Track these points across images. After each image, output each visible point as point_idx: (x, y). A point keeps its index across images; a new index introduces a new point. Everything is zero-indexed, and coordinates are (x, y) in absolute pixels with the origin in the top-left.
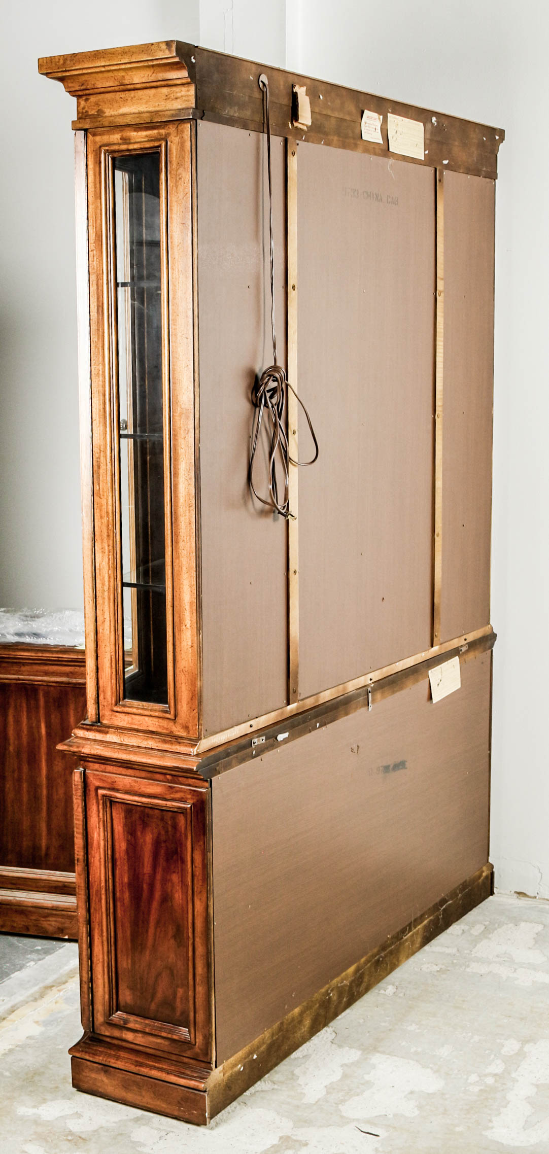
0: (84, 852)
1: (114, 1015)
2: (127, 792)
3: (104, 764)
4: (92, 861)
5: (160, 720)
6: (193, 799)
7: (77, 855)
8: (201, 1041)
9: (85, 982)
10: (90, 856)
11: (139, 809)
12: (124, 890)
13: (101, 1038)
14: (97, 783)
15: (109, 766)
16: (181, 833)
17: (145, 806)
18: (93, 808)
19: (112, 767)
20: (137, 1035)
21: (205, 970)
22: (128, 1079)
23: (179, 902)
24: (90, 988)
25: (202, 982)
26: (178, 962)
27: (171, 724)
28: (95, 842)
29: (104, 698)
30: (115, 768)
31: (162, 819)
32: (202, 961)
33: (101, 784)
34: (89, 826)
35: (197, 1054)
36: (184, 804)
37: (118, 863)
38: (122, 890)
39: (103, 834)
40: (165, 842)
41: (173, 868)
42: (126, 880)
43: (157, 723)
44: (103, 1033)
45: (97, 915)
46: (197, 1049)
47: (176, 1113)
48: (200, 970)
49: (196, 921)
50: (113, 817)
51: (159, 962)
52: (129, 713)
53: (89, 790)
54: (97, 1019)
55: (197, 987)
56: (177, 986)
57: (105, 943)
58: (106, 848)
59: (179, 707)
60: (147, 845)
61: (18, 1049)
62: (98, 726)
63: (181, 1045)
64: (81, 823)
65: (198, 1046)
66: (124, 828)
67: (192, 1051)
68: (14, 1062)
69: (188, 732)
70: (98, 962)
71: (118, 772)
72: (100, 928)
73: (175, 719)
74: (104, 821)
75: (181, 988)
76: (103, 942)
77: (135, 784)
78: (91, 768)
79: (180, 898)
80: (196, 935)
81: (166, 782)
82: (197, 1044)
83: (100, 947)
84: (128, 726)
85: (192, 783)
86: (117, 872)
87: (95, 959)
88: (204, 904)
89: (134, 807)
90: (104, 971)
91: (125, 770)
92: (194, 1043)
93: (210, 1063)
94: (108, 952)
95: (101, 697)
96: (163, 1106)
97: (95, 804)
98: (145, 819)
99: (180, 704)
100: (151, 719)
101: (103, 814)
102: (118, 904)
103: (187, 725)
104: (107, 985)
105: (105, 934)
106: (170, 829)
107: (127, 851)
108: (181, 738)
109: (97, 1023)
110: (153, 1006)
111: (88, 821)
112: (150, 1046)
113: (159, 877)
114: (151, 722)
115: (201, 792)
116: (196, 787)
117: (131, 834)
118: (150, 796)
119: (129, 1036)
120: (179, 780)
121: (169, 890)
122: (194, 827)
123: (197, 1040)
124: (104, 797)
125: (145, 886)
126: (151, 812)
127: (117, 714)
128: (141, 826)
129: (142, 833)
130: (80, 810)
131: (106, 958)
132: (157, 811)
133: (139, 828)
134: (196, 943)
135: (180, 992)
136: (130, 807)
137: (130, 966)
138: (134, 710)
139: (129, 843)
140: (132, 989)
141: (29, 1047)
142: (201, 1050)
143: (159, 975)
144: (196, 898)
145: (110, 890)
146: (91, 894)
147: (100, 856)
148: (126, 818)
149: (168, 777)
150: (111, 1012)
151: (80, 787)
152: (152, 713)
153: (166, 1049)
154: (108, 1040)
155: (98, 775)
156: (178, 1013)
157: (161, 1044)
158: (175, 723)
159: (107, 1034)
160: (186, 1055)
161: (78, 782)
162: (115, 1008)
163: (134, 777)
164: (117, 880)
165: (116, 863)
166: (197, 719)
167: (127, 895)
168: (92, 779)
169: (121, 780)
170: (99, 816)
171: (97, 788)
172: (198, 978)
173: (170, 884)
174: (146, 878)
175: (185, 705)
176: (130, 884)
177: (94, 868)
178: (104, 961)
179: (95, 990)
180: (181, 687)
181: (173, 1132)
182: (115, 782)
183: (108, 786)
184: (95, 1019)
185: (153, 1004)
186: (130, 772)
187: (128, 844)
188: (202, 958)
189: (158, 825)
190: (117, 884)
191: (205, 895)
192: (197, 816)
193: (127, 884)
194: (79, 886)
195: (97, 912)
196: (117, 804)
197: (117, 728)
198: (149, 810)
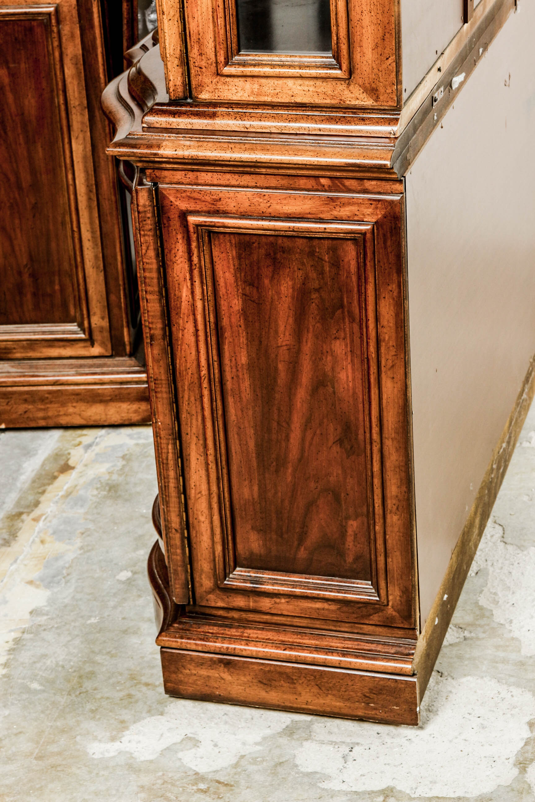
0: (163, 323)
1: (231, 576)
2: (243, 216)
3: (193, 171)
4: (180, 336)
5: (319, 83)
6: (377, 215)
7: (150, 328)
8: (398, 598)
9: (176, 530)
10: (174, 329)
11: (264, 240)
12: (240, 374)
13: (208, 611)
14: (183, 205)
15: (203, 174)
16: (349, 272)
17: (277, 235)
18: (180, 248)
19: (209, 174)
20: (278, 600)
21: (404, 489)
22: (269, 671)
23: (348, 385)
24: (185, 538)
25: (397, 509)
26: (348, 481)
27: (341, 87)
28: (185, 306)
29: (201, 54)
30: (219, 176)
31: (311, 254)
32: (397, 476)
33: (191, 206)
34: (170, 279)
35: (392, 619)
36: (360, 225)
37: (227, 334)
38: (238, 376)
39: (201, 290)
40: (317, 290)
41: (335, 332)
42: (244, 359)
43: (311, 89)
44: (213, 604)
45: (194, 421)
46: (390, 611)
47: (360, 713)
48: (393, 489)
49: (385, 414)
50: (215, 259)
51: (312, 485)
52: (253, 77)
53: (169, 219)
54: (201, 585)
55: (389, 516)
56: (347, 518)
57: (212, 466)
58: (207, 312)
59: (357, 56)
60: (284, 299)
61: (26, 636)
62: (191, 105)
63: (359, 608)
64: (155, 275)
65: (393, 607)
66: (235, 276)
67: (380, 614)
68: (34, 662)
69: (377, 99)
70: (199, 495)
71: (221, 182)
72: (201, 442)
73: (350, 78)
74: (200, 267)
75: (355, 519)
76: (207, 464)
77: (261, 200)
78: (167, 180)
79: (350, 379)
80: (385, 435)
81: (317, 190)
82: (390, 604)
83: (203, 473)
84: (251, 98)
85: (370, 188)
86: (227, 348)
87: (192, 493)
88: (399, 385)
89: (255, 238)
90: (210, 508)
91: (236, 177)
92: (385, 602)
93: (414, 629)
94: (218, 478)
95: (194, 53)
96: (338, 704)
97: (180, 241)
98: (278, 256)
99: (359, 49)
100: (300, 81)
101: (199, 257)
102: (230, 400)
103: (373, 85)
104: (218, 531)
105: (211, 451)
106: (327, 269)
107: (244, 312)
108: (364, 109)
109: (199, 591)
110: (302, 554)
111: (169, 271)
112: (302, 615)
113: (307, 347)
114: (299, 88)
115: (391, 202)
116: (379, 193)
117: (251, 284)
118: (289, 218)
119: (266, 604)
120: (344, 185)
121: (328, 368)
122: (379, 262)
123: (390, 598)
124: (199, 228)
125: (281, 367)
126: (287, 243)
127: (228, 79)
128: (271, 269)
129: (272, 279)
130: (151, 253)
131: (214, 488)
132: (300, 242)
133: (266, 272)
134: (385, 448)
135: (353, 525)
136: (247, 238)
137: (256, 495)
138: (267, 70)
139: (246, 298)
140: (261, 530)
141: (45, 630)
142: (398, 611)
143: (310, 505)
144: (383, 376)
145: (217, 380)
146: (180, 389)
147: (196, 326)
148: (239, 257)
149: (323, 181)
150: (227, 571)
151: (149, 215)
152: (304, 72)
153: (333, 616)
154: (221, 613)
155: (185, 191)
156: (350, 559)
157: (323, 609)
158: (349, 84)
159: (220, 604)
160: (371, 622)
161: (144, 206)
162: (232, 564)
163: (256, 187)
164: (227, 361)
165: (222, 335)
166: (394, 73)
167: (246, 384)
168: (172, 199)
169: (232, 195)
170: (190, 260)
171: (183, 215)
172: (390, 503)
173: (329, 358)
174: (283, 354)
175: (370, 50)
176: (251, 367)
177: (185, 347)
178: (210, 494)
179: (194, 541)
180: (360, 20)
181: (358, 744)
182: (220, 199)
183: (205, 209)
184: (197, 585)
185: (302, 549)
186: (246, 179)
187: (244, 302)
188: (397, 470)
189: (303, 264)
190: (227, 369)
191: (402, 371)
192: (385, 242)
193: (245, 367)
194: (155, 380)
195: (194, 417)
196: (221, 236)
197: (230, 104)
198: (285, 240)
